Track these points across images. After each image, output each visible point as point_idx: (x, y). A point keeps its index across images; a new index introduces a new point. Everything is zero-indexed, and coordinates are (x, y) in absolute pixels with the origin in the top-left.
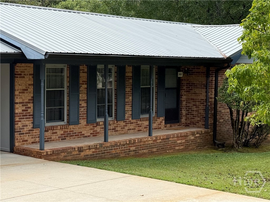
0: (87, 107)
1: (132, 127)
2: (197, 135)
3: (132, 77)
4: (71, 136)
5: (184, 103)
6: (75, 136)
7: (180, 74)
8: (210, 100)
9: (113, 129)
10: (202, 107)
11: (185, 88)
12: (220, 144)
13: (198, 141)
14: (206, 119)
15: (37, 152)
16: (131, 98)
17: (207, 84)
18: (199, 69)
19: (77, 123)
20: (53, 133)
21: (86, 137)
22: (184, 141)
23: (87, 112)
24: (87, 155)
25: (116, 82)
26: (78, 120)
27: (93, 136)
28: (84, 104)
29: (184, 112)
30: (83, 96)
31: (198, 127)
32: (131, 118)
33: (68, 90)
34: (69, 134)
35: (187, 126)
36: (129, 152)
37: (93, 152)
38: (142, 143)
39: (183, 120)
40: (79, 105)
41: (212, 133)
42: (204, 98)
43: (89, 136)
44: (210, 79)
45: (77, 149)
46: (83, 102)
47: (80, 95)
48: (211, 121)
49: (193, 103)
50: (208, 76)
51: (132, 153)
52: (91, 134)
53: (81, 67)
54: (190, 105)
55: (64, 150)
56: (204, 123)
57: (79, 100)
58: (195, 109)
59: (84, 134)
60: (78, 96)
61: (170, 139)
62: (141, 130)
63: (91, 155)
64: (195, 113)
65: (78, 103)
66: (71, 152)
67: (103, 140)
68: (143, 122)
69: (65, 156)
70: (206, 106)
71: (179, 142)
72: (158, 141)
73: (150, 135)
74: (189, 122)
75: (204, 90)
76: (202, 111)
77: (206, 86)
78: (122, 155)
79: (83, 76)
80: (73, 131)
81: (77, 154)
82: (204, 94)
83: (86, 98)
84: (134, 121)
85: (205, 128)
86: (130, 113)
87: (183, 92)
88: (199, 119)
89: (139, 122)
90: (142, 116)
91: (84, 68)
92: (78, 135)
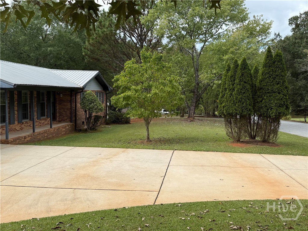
0: (18, 114)
1: (37, 124)
2: (70, 126)
3: (37, 97)
4: (11, 131)
5: (58, 110)
6: (13, 130)
7: (61, 96)
8: (73, 108)
9: (29, 126)
10: (68, 112)
11: (58, 102)
12: (79, 130)
13: (70, 129)
14: (71, 118)
15: (5, 141)
16: (36, 108)
17: (71, 100)
18: (66, 92)
19: (14, 123)
20: (3, 130)
21: (18, 131)
22: (65, 130)
23: (18, 117)
24: (28, 140)
25: (30, 100)
26: (14, 122)
27: (21, 130)
28: (16, 113)
29: (58, 115)
30: (16, 108)
31: (67, 122)
32: (37, 119)
33: (9, 105)
34: (10, 130)
35: (60, 122)
36: (45, 137)
37: (30, 138)
38: (49, 132)
39: (58, 119)
40: (14, 113)
41: (74, 125)
42: (70, 107)
43: (19, 130)
44: (73, 98)
45: (23, 138)
46: (16, 111)
47: (15, 107)
48: (74, 119)
49: (63, 110)
50: (71, 96)
51: (46, 137)
52: (20, 129)
53: (15, 92)
54: (61, 111)
55: (18, 138)
56: (70, 120)
57: (14, 111)
58: (64, 113)
59: (17, 129)
60: (14, 108)
61: (60, 129)
62: (41, 125)
63: (30, 140)
64: (64, 115)
65: (14, 112)
66: (21, 139)
67: (32, 131)
68: (42, 121)
69: (19, 142)
70: (71, 111)
71: (63, 130)
72: (56, 130)
73: (51, 127)
74: (61, 120)
75: (69, 103)
76: (68, 114)
77: (71, 101)
78: (42, 139)
79: (16, 97)
80: (12, 128)
81: (24, 140)
82: (70, 105)
83: (17, 109)
84: (38, 120)
85: (71, 122)
86: (36, 116)
87: (57, 105)
88: (67, 118)
89: (40, 121)
90: (42, 118)
91: (16, 92)
92: (14, 130)
